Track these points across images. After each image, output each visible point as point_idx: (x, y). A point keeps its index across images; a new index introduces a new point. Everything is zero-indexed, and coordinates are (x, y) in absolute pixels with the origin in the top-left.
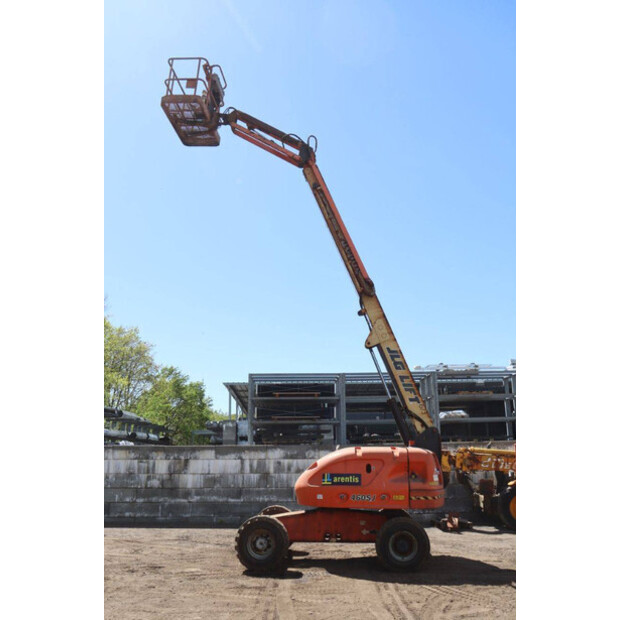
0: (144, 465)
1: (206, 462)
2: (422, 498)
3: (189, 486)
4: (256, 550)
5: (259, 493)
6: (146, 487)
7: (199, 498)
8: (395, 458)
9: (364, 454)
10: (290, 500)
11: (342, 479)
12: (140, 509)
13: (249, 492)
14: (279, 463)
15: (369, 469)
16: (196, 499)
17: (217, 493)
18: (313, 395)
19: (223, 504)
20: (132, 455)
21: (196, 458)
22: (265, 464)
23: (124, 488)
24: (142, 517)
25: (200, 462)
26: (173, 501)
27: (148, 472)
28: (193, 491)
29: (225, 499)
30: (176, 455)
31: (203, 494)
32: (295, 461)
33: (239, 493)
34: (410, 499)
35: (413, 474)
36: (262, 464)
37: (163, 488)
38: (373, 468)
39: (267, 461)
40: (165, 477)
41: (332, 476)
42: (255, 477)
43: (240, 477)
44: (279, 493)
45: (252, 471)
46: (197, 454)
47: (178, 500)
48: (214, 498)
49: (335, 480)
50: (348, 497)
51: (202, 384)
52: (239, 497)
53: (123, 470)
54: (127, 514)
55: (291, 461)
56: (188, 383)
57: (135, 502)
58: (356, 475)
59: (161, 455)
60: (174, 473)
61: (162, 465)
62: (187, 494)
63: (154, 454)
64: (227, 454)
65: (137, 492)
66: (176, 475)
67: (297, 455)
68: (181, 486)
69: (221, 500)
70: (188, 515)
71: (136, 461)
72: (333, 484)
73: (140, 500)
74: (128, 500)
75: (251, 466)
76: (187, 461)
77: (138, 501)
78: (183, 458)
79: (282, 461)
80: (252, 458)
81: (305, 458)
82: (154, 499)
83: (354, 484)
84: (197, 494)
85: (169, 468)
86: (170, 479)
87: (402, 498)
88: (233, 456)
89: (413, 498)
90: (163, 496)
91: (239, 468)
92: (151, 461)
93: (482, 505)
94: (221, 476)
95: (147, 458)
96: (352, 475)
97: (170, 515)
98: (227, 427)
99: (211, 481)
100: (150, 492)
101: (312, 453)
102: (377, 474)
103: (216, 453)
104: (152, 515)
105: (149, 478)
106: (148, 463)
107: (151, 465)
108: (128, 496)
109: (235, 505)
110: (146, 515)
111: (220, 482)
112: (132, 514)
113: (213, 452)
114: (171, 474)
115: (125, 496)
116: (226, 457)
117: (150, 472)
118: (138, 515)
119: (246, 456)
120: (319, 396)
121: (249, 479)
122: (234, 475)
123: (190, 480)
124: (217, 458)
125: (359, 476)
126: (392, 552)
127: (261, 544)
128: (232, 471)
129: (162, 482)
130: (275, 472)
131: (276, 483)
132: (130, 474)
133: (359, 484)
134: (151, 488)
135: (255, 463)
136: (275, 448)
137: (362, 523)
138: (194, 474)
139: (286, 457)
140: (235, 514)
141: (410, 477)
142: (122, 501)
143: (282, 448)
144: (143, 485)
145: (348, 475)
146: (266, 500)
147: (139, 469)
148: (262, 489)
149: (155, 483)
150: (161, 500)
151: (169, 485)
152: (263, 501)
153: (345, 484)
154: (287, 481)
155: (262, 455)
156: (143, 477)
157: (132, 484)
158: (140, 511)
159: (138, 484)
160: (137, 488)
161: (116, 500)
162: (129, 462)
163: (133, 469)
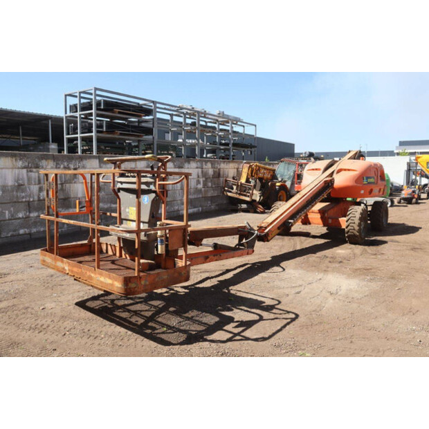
0: (34, 175)
3: (79, 195)
6: (39, 200)
12: (35, 224)
17: (102, 200)
19: (107, 210)
20: (20, 163)
21: (83, 167)
23: (15, 202)
24: (38, 232)
27: (39, 183)
30: (66, 164)
46: (85, 162)
47: (71, 210)
53: (10, 182)
54: (22, 232)
57: (28, 217)
59: (51, 164)
60: (66, 182)
63: (44, 163)
65: (30, 206)
66: (67, 185)
68: (72, 196)
69: (105, 206)
71: (25, 171)
73: (34, 215)
74: (20, 215)
77: (32, 215)
78: (71, 166)
86: (62, 189)
94: (105, 184)
95: (37, 167)
103: (100, 162)
105: (41, 189)
106: (38, 172)
108: (20, 211)
110: (42, 229)
111: (104, 190)
112: (27, 231)
113: (97, 161)
114: (61, 184)
115: (17, 211)
117: (41, 183)
118: (34, 230)
123: (79, 189)
132: (19, 187)
142: (13, 218)
144: (36, 198)
147: (29, 179)
151: (61, 195)
156: (35, 188)
157: (23, 198)
158: (36, 227)
159: (30, 196)
160: (29, 202)
161: (7, 217)
162: (17, 171)
163: (22, 179)
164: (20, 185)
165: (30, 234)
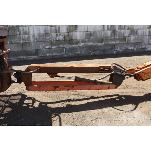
0: (53, 28)
3: (78, 38)
5: (111, 40)
6: (56, 40)
10: (124, 42)
12: (54, 51)
13: (106, 40)
16: (82, 44)
17: (92, 41)
19: (95, 46)
23: (45, 41)
24: (56, 55)
26: (71, 46)
27: (56, 32)
28: (81, 41)
29: (96, 44)
31: (86, 42)
33: (102, 40)
37: (65, 40)
40: (66, 34)
42: (110, 32)
43: (103, 32)
44: (120, 39)
45: (108, 29)
47: (73, 46)
48: (91, 44)
52: (102, 42)
53: (42, 32)
54: (48, 55)
57: (51, 48)
60: (70, 31)
61: (63, 28)
62: (78, 42)
65: (52, 43)
66: (71, 33)
68: (74, 39)
69: (94, 44)
70: (78, 53)
71: (49, 26)
73: (54, 47)
74: (47, 47)
75: (108, 27)
77: (53, 47)
82: (61, 46)
84: (83, 42)
85: (67, 29)
86: (68, 35)
90: (65, 44)
91: (102, 28)
94: (94, 33)
97: (70, 53)
99: (89, 35)
100: (58, 42)
104: (61, 54)
105: (57, 35)
106: (56, 27)
107: (57, 29)
108: (47, 45)
109: (100, 46)
110: (58, 54)
111: (93, 35)
112: (50, 54)
114: (68, 33)
115: (46, 45)
118: (54, 54)
121: (107, 33)
122: (100, 32)
123: (78, 35)
128: (99, 30)
129: (64, 37)
130: (118, 30)
131: (119, 35)
134: (59, 40)
138: (80, 32)
140: (100, 51)
142: (44, 48)
144: (55, 39)
146: (114, 43)
147: (51, 30)
148: (112, 38)
149: (61, 38)
150: (65, 46)
151: (68, 39)
152: (113, 44)
154: (124, 34)
156: (54, 35)
157: (48, 39)
159: (52, 38)
160: (51, 41)
161: (41, 48)
163: (48, 31)
164: (47, 33)
165: (52, 56)
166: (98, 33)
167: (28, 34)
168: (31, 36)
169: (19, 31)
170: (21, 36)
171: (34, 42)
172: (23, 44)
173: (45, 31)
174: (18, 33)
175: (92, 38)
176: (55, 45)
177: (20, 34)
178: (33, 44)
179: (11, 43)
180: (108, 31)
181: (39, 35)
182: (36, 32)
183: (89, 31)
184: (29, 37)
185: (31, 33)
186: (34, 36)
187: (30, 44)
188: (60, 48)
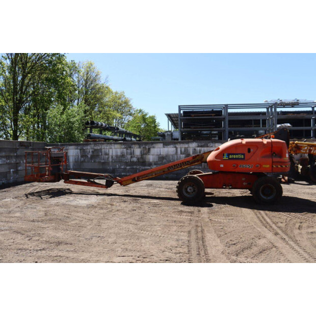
0: (129, 151)
1: (159, 149)
2: (279, 166)
3: (151, 161)
4: (187, 192)
6: (131, 161)
7: (155, 166)
8: (264, 144)
9: (247, 143)
10: (200, 167)
11: (234, 156)
12: (128, 171)
14: (195, 149)
15: (249, 151)
18: (211, 116)
20: (123, 146)
21: (154, 147)
22: (188, 150)
23: (120, 162)
25: (156, 149)
26: (143, 168)
27: (131, 154)
28: (153, 163)
30: (144, 146)
31: (158, 164)
32: (203, 149)
34: (272, 167)
35: (274, 153)
36: (186, 149)
37: (138, 162)
38: (252, 150)
39: (189, 149)
40: (139, 156)
41: (228, 155)
42: (183, 156)
43: (176, 156)
45: (181, 153)
46: (154, 145)
47: (146, 167)
49: (230, 157)
50: (237, 166)
51: (155, 116)
53: (119, 154)
54: (123, 174)
55: (200, 148)
56: (147, 116)
57: (126, 168)
58: (242, 154)
59: (137, 146)
60: (144, 154)
61: (137, 151)
62: (150, 164)
63: (133, 146)
64: (169, 145)
65: (127, 164)
66: (145, 156)
67: (204, 145)
68: (147, 161)
71: (125, 149)
72: (229, 158)
73: (128, 167)
74: (122, 167)
75: (181, 151)
76: (149, 149)
78: (147, 147)
79: (196, 148)
80: (181, 147)
81: (208, 147)
82: (135, 167)
83: (241, 159)
84: (155, 164)
85: (141, 152)
86: (142, 158)
87: (268, 166)
88: (172, 146)
89: (274, 166)
90: (139, 165)
91: (175, 152)
92: (132, 149)
93: (300, 171)
94: (166, 156)
95: (130, 147)
96: (240, 154)
98: (167, 134)
99: (162, 158)
100: (132, 163)
101: (212, 144)
102: (254, 153)
103: (164, 145)
105: (131, 157)
107: (132, 151)
110: (131, 174)
111: (166, 159)
113: (162, 144)
114: (142, 155)
115: (121, 166)
116: (169, 147)
117: (132, 154)
118: (128, 174)
119: (178, 146)
120: (214, 116)
121: (180, 157)
122: (172, 155)
123: (151, 158)
124: (164, 147)
125: (244, 154)
126: (261, 195)
127: (190, 189)
128: (172, 154)
129: (138, 159)
130: (193, 153)
132: (123, 156)
133: (244, 159)
134: (133, 162)
135: (183, 150)
136: (193, 142)
137: (243, 179)
138: (153, 155)
139: (198, 146)
140: (174, 174)
141: (272, 155)
142: (120, 168)
143: (197, 142)
144: (129, 161)
145: (238, 154)
147: (127, 153)
149: (135, 159)
150: (138, 167)
151: (141, 161)
153: (236, 159)
155: (186, 146)
156: (129, 157)
157: (124, 160)
158: (129, 172)
159: (127, 160)
160: (126, 162)
162: (122, 150)
163: (124, 153)
164: (123, 155)
165: (126, 175)
166: (171, 157)
167: (108, 155)
168: (110, 157)
169: (101, 152)
170: (102, 156)
171: (112, 162)
172: (103, 163)
173: (122, 153)
174: (100, 154)
175: (164, 161)
176: (129, 166)
177: (102, 155)
178: (111, 163)
179: (95, 162)
180: (181, 155)
181: (117, 156)
182: (114, 154)
183: (162, 154)
184: (109, 157)
185: (110, 154)
186: (112, 157)
187: (108, 163)
188: (133, 168)
